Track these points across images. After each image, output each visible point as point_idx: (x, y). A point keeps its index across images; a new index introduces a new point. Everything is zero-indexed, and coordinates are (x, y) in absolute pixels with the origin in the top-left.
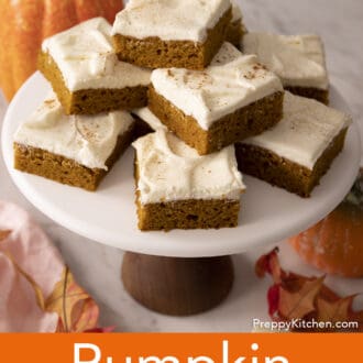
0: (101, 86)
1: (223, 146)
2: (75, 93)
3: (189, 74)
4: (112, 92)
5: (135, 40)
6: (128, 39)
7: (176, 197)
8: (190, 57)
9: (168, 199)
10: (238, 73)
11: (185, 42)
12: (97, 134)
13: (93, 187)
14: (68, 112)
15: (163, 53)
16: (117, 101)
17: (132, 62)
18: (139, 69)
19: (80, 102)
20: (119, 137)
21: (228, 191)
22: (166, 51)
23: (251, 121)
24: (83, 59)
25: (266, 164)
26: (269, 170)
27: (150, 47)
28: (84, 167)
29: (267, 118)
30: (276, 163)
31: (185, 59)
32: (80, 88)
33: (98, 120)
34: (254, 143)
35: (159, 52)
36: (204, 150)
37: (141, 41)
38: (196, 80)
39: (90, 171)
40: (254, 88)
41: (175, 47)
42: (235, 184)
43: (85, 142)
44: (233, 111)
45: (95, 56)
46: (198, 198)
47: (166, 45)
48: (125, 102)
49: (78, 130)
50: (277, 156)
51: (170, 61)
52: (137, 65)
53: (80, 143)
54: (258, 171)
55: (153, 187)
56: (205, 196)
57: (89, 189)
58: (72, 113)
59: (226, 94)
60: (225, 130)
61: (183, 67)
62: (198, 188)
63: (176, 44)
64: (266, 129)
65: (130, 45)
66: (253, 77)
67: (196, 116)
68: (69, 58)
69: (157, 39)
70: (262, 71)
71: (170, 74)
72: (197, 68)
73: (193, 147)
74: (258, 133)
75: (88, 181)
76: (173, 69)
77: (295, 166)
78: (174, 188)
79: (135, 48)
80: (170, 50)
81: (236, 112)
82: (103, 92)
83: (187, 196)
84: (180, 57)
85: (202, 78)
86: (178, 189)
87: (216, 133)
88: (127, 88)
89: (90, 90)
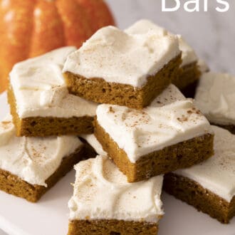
0: (49, 115)
1: (151, 176)
2: (24, 120)
3: (129, 111)
4: (60, 120)
5: (84, 79)
6: (77, 77)
7: (99, 217)
8: (130, 98)
9: (92, 217)
10: (172, 115)
11: (126, 86)
12: (43, 155)
13: (34, 199)
14: (19, 134)
15: (107, 92)
16: (65, 128)
17: (81, 95)
18: (86, 102)
19: (30, 127)
20: (64, 158)
21: (147, 215)
22: (110, 90)
23: (180, 157)
24: (37, 90)
25: (193, 193)
26: (195, 198)
27: (96, 86)
28: (26, 182)
29: (197, 154)
30: (201, 193)
31: (126, 98)
32: (29, 116)
33: (46, 143)
34: (183, 175)
35: (104, 90)
36: (132, 179)
37: (88, 80)
38: (134, 117)
39: (31, 186)
40: (183, 130)
41: (117, 89)
42: (153, 211)
43: (30, 161)
44: (161, 148)
45: (48, 88)
46: (120, 218)
47: (110, 86)
48: (73, 129)
49: (26, 150)
50: (202, 187)
51: (113, 99)
52: (85, 98)
53: (25, 162)
54: (187, 197)
55: (80, 206)
56: (126, 218)
57: (31, 200)
58: (22, 135)
59: (156, 133)
60: (153, 163)
61: (124, 105)
62: (121, 211)
63: (118, 86)
64: (196, 163)
65: (79, 81)
66: (186, 120)
67: (126, 150)
68: (24, 88)
69: (102, 80)
70: (194, 115)
71: (111, 110)
72: (136, 108)
73: (125, 174)
74: (188, 166)
75: (30, 194)
76: (114, 106)
77: (216, 198)
78: (98, 209)
79: (83, 84)
80: (113, 90)
81: (164, 149)
82: (51, 120)
83: (109, 217)
84: (122, 97)
85: (140, 116)
86: (102, 211)
87: (143, 165)
88: (74, 117)
89: (38, 117)
